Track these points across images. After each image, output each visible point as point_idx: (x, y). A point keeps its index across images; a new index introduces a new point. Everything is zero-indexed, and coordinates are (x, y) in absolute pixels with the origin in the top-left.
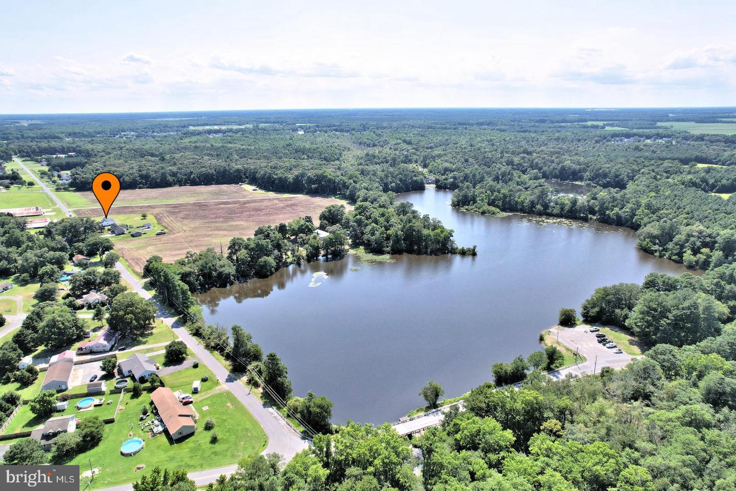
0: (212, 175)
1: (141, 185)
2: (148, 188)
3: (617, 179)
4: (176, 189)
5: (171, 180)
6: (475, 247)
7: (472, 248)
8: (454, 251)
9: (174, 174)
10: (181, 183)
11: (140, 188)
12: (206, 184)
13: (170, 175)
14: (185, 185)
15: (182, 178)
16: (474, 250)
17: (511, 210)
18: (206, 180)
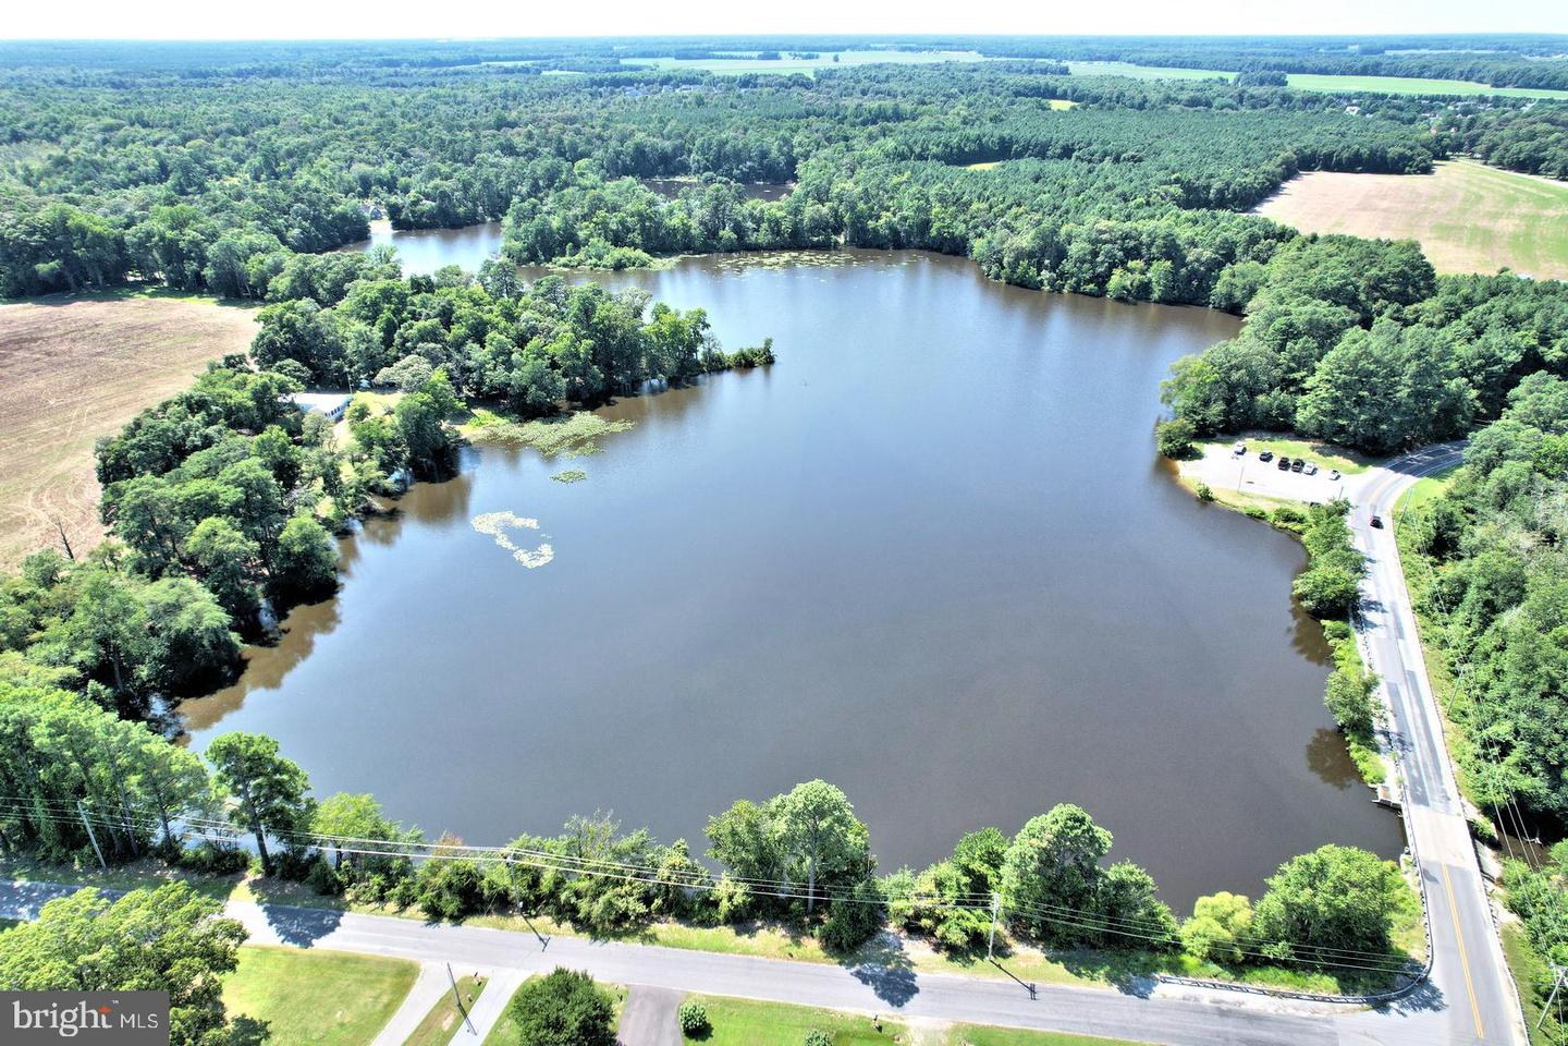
3: (765, 162)
6: (768, 342)
7: (761, 346)
8: (717, 365)
16: (767, 350)
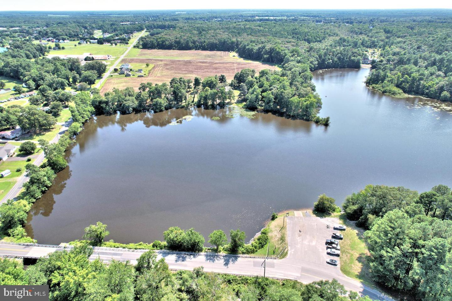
0: (216, 44)
1: (174, 48)
2: (178, 49)
4: (193, 51)
5: (191, 46)
9: (194, 42)
10: (197, 48)
11: (173, 49)
12: (211, 50)
13: (192, 43)
14: (199, 49)
15: (198, 45)
17: (417, 93)
18: (212, 47)
